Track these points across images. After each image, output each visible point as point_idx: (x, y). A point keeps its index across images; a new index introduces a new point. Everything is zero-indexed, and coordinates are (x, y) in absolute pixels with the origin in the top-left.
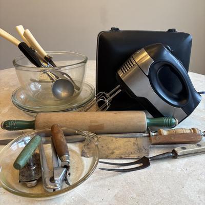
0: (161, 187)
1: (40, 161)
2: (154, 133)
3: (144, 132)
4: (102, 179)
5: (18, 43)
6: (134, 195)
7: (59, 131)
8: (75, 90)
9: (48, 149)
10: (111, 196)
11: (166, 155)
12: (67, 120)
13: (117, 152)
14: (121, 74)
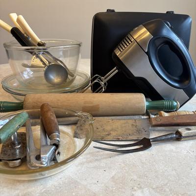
0: (165, 169)
1: (26, 140)
2: (155, 115)
3: (143, 115)
4: (97, 160)
5: (10, 28)
6: (135, 177)
7: (49, 110)
8: (69, 76)
9: (37, 131)
10: (107, 177)
11: (170, 137)
12: (58, 100)
13: (114, 134)
14: (118, 53)
